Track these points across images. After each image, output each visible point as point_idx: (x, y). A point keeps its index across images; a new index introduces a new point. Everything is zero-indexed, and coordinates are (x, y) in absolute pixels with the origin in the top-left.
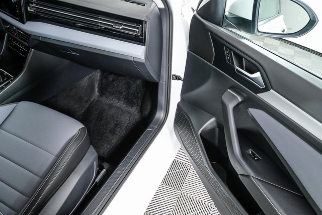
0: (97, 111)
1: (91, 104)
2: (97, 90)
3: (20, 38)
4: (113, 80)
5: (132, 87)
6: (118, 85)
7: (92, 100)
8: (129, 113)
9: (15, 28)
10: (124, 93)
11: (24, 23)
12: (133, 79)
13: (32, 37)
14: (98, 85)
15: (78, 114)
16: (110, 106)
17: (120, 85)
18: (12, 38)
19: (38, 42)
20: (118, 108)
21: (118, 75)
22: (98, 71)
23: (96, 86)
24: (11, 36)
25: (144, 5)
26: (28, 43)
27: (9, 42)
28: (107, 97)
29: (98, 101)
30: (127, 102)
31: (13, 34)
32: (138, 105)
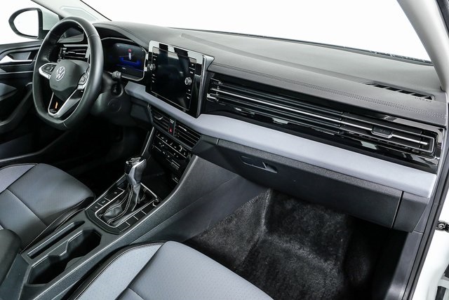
0: (265, 259)
1: (255, 245)
2: (263, 221)
3: (176, 137)
4: (293, 210)
5: (327, 225)
6: (302, 218)
7: (257, 237)
8: (321, 270)
9: (172, 122)
10: (312, 234)
11: (195, 116)
12: (329, 211)
13: (202, 138)
14: (266, 214)
15: (238, 262)
16: (287, 253)
17: (305, 219)
18: (162, 135)
19: (210, 146)
20: (299, 258)
21: (304, 200)
22: (269, 191)
23: (263, 215)
24: (160, 132)
25: (430, 98)
26: (192, 146)
27: (155, 141)
28: (280, 237)
29: (264, 241)
30: (316, 251)
31: (167, 130)
32: (337, 259)
